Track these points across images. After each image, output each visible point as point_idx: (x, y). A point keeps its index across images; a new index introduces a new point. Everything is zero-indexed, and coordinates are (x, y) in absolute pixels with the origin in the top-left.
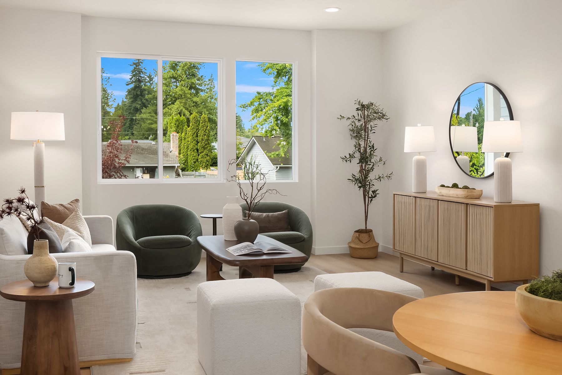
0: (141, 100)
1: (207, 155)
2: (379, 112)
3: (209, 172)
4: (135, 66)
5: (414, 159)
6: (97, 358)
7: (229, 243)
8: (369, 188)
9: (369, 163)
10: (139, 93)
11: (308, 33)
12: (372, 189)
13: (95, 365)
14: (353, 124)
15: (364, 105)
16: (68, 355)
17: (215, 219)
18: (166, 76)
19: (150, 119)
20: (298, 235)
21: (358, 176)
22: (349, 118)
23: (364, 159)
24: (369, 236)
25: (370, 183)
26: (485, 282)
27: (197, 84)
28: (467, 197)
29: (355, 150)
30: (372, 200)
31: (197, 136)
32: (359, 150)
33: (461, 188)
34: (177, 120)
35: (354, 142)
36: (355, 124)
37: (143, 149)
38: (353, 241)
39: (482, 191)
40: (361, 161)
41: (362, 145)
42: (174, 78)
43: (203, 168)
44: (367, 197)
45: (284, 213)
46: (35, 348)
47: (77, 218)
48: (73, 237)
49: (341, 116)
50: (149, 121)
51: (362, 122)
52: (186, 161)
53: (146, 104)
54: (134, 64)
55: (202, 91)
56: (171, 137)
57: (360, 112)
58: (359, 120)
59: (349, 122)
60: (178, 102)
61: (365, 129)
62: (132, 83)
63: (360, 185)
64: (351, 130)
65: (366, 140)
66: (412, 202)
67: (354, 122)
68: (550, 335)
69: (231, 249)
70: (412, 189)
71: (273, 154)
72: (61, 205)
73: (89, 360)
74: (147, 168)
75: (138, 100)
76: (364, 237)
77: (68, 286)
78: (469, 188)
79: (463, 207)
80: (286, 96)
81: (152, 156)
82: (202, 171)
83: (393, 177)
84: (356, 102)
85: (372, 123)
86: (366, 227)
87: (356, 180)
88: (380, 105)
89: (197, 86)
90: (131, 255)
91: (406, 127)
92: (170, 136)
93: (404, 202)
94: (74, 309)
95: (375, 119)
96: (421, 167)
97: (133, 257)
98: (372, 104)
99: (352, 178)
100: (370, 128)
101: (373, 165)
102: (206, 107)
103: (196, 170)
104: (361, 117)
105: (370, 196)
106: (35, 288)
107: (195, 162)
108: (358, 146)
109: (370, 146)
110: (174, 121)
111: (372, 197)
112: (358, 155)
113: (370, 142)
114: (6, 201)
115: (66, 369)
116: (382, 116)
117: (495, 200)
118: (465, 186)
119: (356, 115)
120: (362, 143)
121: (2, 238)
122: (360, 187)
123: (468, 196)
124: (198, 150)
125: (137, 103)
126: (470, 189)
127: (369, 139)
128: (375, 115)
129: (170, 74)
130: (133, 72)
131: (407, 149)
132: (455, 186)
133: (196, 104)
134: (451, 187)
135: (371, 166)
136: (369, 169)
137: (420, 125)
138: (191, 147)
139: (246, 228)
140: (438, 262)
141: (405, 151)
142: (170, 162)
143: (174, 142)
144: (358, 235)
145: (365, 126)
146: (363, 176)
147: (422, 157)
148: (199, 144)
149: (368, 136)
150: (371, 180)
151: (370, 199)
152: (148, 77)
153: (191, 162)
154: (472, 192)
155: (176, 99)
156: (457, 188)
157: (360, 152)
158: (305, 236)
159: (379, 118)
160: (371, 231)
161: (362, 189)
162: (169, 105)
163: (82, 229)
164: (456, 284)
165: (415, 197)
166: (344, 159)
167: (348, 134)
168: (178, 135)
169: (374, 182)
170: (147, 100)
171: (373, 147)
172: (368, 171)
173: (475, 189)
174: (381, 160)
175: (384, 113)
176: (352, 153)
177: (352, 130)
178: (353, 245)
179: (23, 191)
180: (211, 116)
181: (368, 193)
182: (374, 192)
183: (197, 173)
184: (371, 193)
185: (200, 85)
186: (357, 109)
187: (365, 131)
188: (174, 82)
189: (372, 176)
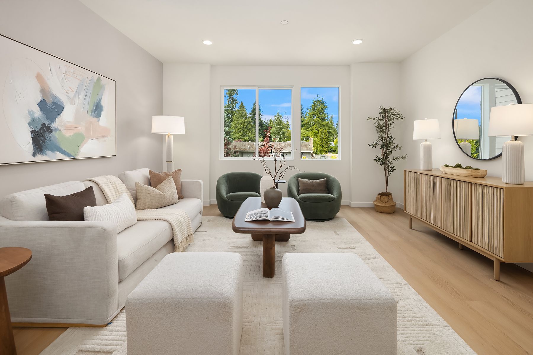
1: (326, 147)
2: (397, 114)
3: (327, 155)
5: (421, 145)
8: (389, 165)
9: (389, 148)
12: (390, 166)
14: (377, 122)
15: (385, 110)
17: (277, 184)
18: (310, 114)
20: (329, 197)
21: (381, 157)
22: (375, 119)
23: (386, 145)
24: (388, 198)
25: (389, 162)
26: (494, 259)
28: (470, 176)
29: (378, 140)
31: (322, 139)
32: (382, 140)
33: (464, 168)
34: (314, 132)
35: (379, 135)
36: (379, 123)
38: (376, 201)
39: (487, 171)
40: (382, 147)
41: (384, 137)
42: (314, 115)
44: (387, 172)
45: (324, 180)
49: (369, 117)
50: (304, 133)
51: (384, 121)
52: (317, 150)
55: (326, 120)
57: (382, 114)
58: (382, 120)
59: (375, 121)
60: (315, 125)
61: (386, 125)
63: (381, 163)
64: (376, 127)
65: (387, 133)
67: (378, 122)
70: (420, 167)
76: (385, 198)
78: (472, 168)
79: (467, 186)
82: (324, 154)
83: (406, 158)
84: (380, 108)
85: (391, 122)
86: (387, 192)
87: (380, 160)
88: (397, 109)
91: (415, 121)
93: (413, 177)
95: (394, 119)
96: (428, 151)
98: (391, 109)
99: (376, 159)
100: (390, 125)
101: (392, 150)
102: (328, 126)
104: (383, 118)
105: (389, 171)
107: (321, 150)
108: (381, 138)
109: (389, 137)
111: (391, 172)
112: (381, 143)
113: (390, 134)
116: (399, 117)
118: (468, 166)
119: (379, 116)
120: (384, 135)
122: (381, 165)
123: (472, 175)
124: (322, 145)
126: (474, 169)
127: (389, 132)
128: (394, 116)
129: (312, 113)
131: (415, 138)
132: (458, 166)
133: (323, 126)
134: (454, 167)
135: (390, 151)
136: (389, 152)
137: (427, 119)
138: (319, 144)
140: (442, 228)
142: (309, 150)
143: (311, 141)
144: (380, 197)
145: (386, 123)
146: (384, 157)
147: (428, 143)
148: (323, 143)
149: (388, 130)
150: (390, 160)
151: (389, 173)
153: (319, 150)
154: (476, 172)
155: (315, 123)
156: (460, 168)
158: (336, 198)
159: (397, 118)
160: (390, 194)
161: (383, 166)
162: (312, 126)
164: (460, 248)
165: (422, 174)
166: (371, 146)
167: (375, 130)
168: (314, 139)
169: (393, 161)
171: (392, 138)
172: (388, 154)
173: (479, 170)
174: (397, 146)
175: (400, 115)
176: (376, 142)
177: (378, 127)
178: (376, 203)
181: (388, 169)
182: (392, 168)
183: (322, 155)
184: (390, 168)
185: (325, 117)
186: (381, 113)
187: (386, 127)
188: (314, 116)
189: (390, 157)
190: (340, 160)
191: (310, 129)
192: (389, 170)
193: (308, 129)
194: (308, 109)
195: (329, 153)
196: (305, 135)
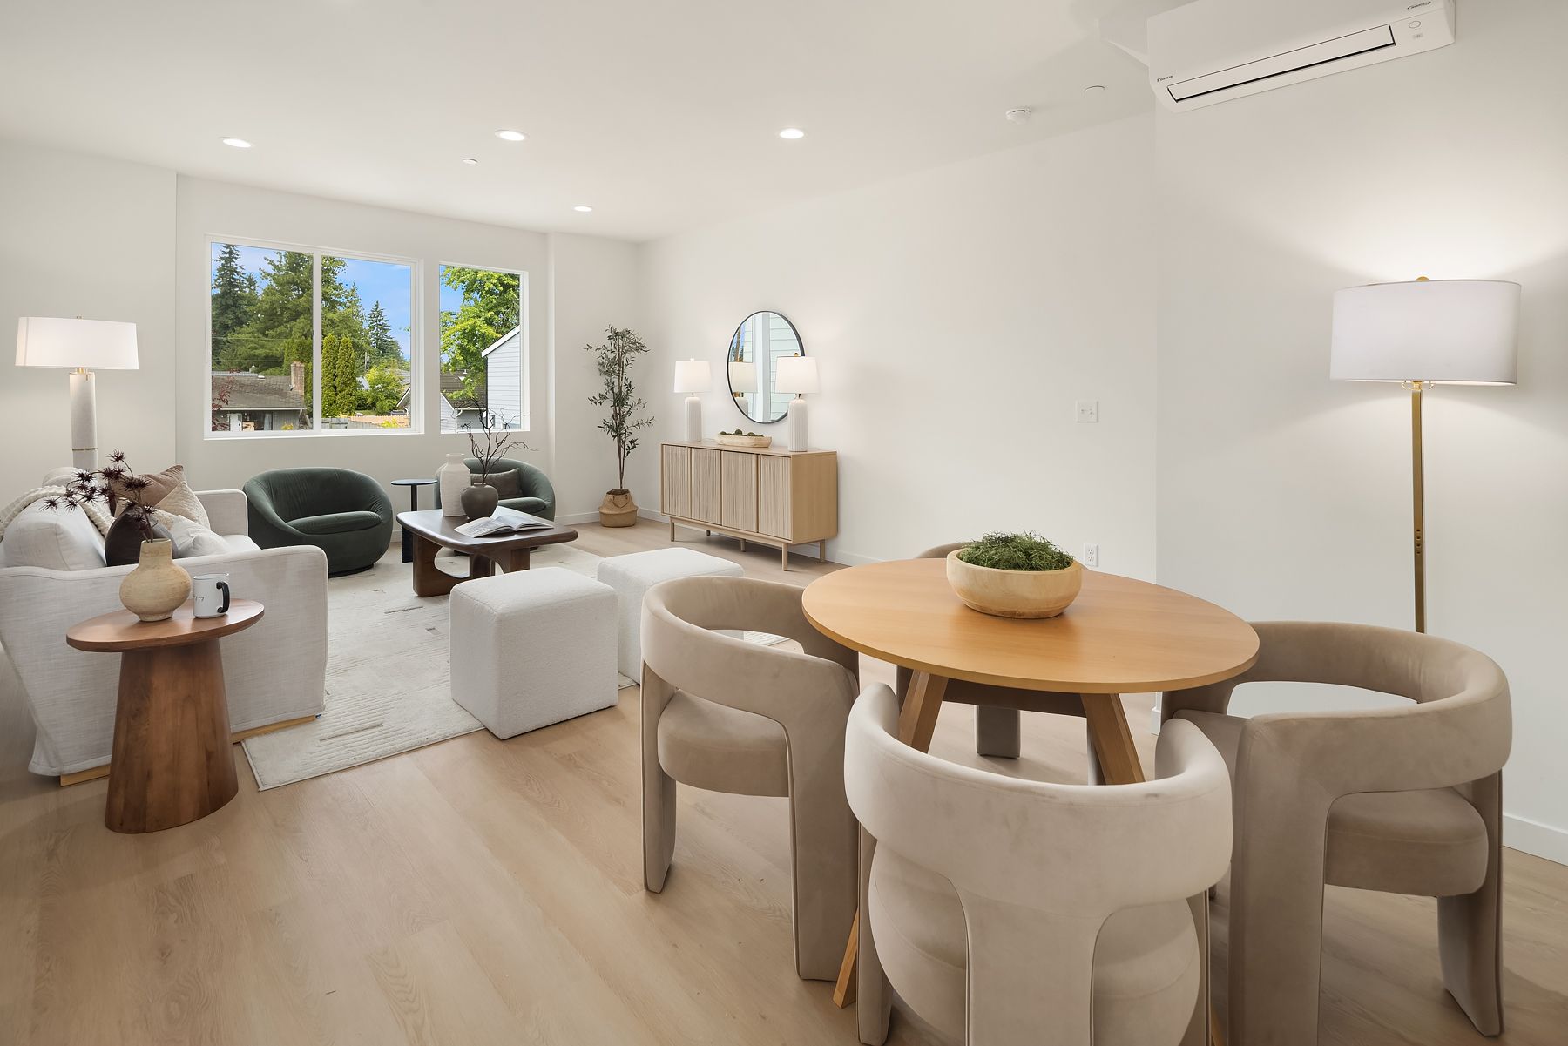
0: (235, 313)
1: (351, 394)
2: (638, 343)
3: (353, 418)
4: (223, 262)
5: (686, 400)
6: (254, 724)
7: (455, 520)
8: (626, 437)
9: (625, 405)
10: (230, 302)
11: (543, 235)
12: (629, 438)
13: (251, 736)
14: (603, 356)
15: (618, 333)
16: (215, 732)
17: (414, 487)
18: (280, 281)
19: (252, 341)
20: (537, 501)
21: (610, 421)
22: (598, 349)
23: (619, 400)
24: (626, 498)
25: (627, 430)
26: (782, 546)
27: (333, 295)
28: (754, 447)
29: (607, 389)
30: (628, 452)
31: (334, 368)
32: (612, 389)
33: (745, 436)
34: (299, 344)
35: (604, 378)
36: (606, 356)
37: (242, 385)
38: (604, 506)
39: (771, 438)
40: (614, 403)
41: (616, 383)
42: (295, 283)
43: (344, 413)
44: (622, 449)
45: (513, 472)
46: (147, 729)
47: (185, 496)
48: (192, 529)
49: (588, 346)
50: (253, 345)
51: (616, 354)
53: (244, 318)
54: (222, 259)
55: (340, 305)
56: (292, 368)
57: (613, 341)
58: (612, 351)
59: (599, 353)
60: (301, 319)
61: (620, 364)
62: (218, 286)
63: (613, 433)
64: (600, 364)
65: (621, 375)
66: (686, 453)
67: (605, 354)
68: (1000, 612)
69: (462, 529)
70: (684, 437)
71: (455, 395)
72: (150, 476)
73: (240, 729)
74: (249, 413)
75: (229, 312)
76: (620, 498)
77: (215, 613)
78: (755, 435)
79: (751, 457)
80: (474, 317)
81: (258, 395)
82: (342, 417)
83: (654, 422)
84: (608, 329)
85: (628, 356)
86: (621, 487)
87: (610, 427)
88: (639, 334)
89: (333, 297)
90: (318, 552)
92: (289, 367)
93: (676, 454)
94: (222, 654)
95: (632, 351)
96: (696, 412)
97: (322, 554)
98: (629, 332)
99: (603, 425)
100: (625, 362)
101: (630, 408)
102: (348, 327)
103: (333, 416)
104: (614, 347)
105: (626, 447)
106: (143, 623)
107: (331, 405)
108: (611, 385)
109: (625, 385)
110: (295, 345)
111: (629, 449)
112: (610, 395)
113: (626, 380)
114: (79, 477)
115: (209, 755)
116: (641, 348)
117: (790, 449)
118: (750, 433)
119: (608, 345)
120: (616, 380)
121: (57, 540)
122: (614, 437)
123: (756, 445)
124: (335, 388)
125: (227, 318)
126: (757, 436)
127: (624, 376)
128: (631, 345)
129: (288, 278)
130: (220, 271)
131: (676, 390)
132: (739, 433)
133: (332, 323)
134: (734, 435)
135: (627, 410)
136: (625, 413)
137: (694, 360)
139: (480, 497)
140: (721, 525)
141: (676, 391)
142: (291, 405)
143: (296, 375)
144: (611, 497)
145: (620, 358)
146: (617, 422)
147: (696, 398)
148: (337, 379)
149: (623, 372)
150: (628, 427)
151: (626, 451)
152: (247, 280)
154: (759, 439)
155: (299, 314)
156: (740, 435)
157: (613, 391)
158: (546, 503)
159: (637, 350)
160: (627, 491)
161: (616, 438)
162: (288, 322)
163: (195, 514)
165: (690, 447)
166: (593, 400)
167: (596, 368)
168: (303, 365)
169: (632, 429)
170: (245, 313)
171: (629, 386)
172: (624, 416)
173: (762, 436)
174: (640, 402)
175: (643, 343)
176: (603, 393)
177: (602, 364)
178: (605, 511)
179: (119, 458)
180: (356, 340)
182: (631, 442)
183: (335, 420)
184: (627, 443)
185: (339, 296)
186: (610, 338)
187: (620, 365)
188: (295, 290)
189: (628, 422)
190: (527, 429)
191: (278, 330)
192: (625, 445)
193: (271, 332)
194: (271, 262)
195: (358, 413)
196: (257, 352)
